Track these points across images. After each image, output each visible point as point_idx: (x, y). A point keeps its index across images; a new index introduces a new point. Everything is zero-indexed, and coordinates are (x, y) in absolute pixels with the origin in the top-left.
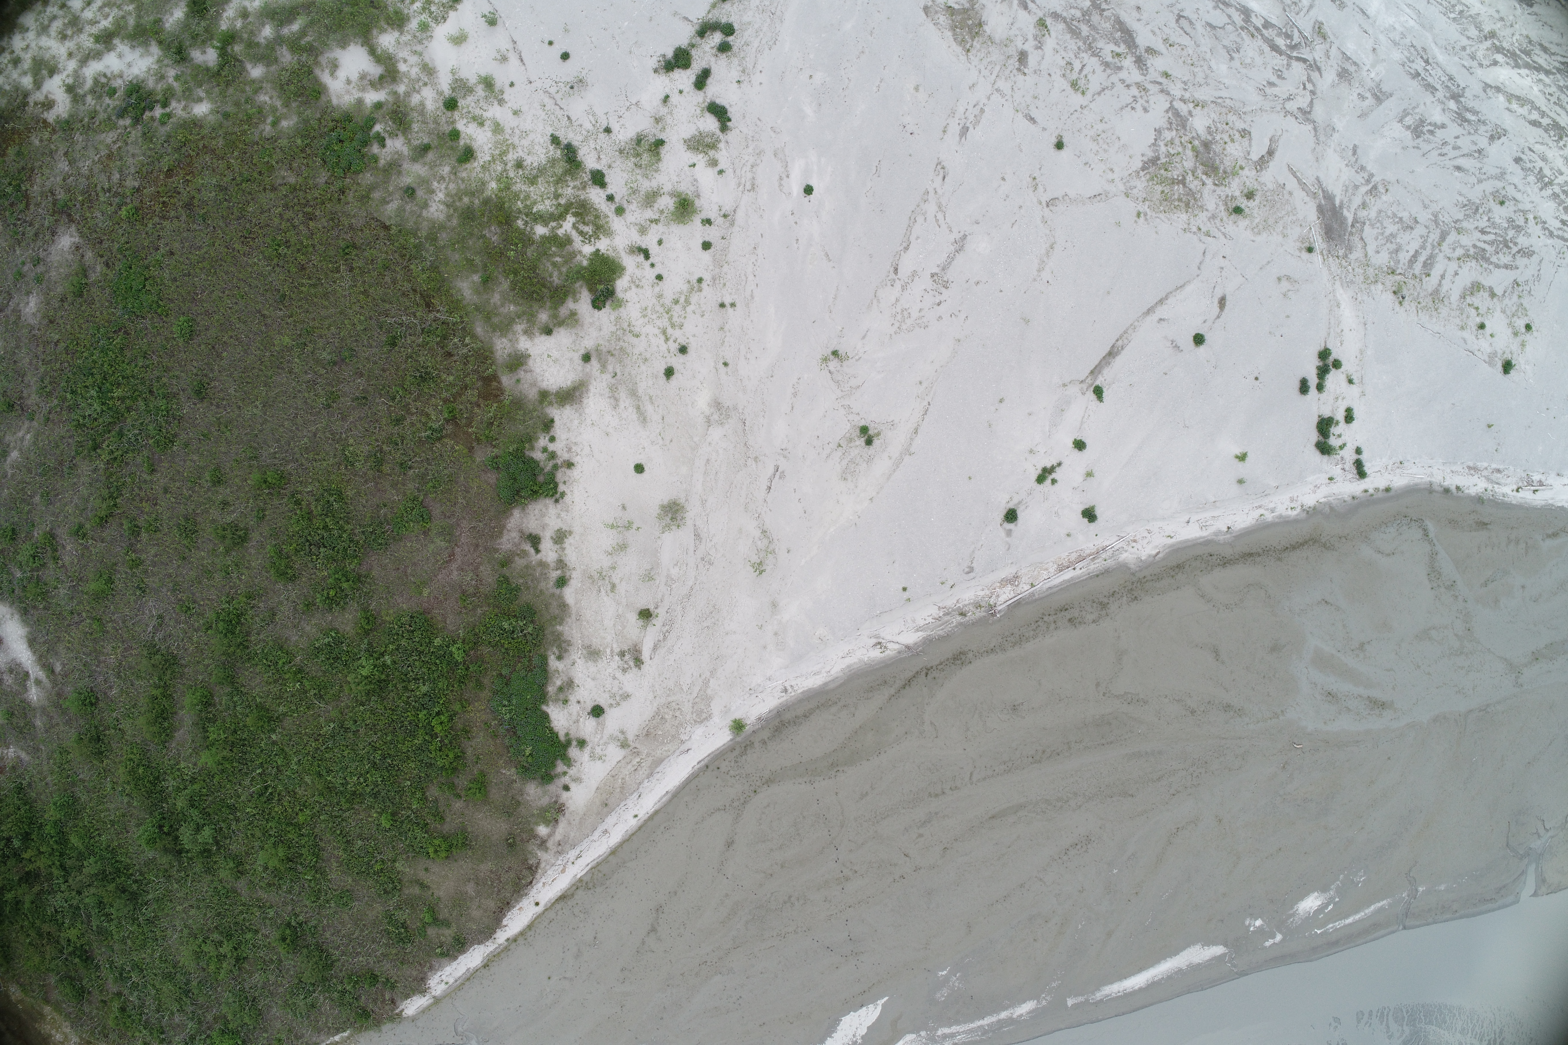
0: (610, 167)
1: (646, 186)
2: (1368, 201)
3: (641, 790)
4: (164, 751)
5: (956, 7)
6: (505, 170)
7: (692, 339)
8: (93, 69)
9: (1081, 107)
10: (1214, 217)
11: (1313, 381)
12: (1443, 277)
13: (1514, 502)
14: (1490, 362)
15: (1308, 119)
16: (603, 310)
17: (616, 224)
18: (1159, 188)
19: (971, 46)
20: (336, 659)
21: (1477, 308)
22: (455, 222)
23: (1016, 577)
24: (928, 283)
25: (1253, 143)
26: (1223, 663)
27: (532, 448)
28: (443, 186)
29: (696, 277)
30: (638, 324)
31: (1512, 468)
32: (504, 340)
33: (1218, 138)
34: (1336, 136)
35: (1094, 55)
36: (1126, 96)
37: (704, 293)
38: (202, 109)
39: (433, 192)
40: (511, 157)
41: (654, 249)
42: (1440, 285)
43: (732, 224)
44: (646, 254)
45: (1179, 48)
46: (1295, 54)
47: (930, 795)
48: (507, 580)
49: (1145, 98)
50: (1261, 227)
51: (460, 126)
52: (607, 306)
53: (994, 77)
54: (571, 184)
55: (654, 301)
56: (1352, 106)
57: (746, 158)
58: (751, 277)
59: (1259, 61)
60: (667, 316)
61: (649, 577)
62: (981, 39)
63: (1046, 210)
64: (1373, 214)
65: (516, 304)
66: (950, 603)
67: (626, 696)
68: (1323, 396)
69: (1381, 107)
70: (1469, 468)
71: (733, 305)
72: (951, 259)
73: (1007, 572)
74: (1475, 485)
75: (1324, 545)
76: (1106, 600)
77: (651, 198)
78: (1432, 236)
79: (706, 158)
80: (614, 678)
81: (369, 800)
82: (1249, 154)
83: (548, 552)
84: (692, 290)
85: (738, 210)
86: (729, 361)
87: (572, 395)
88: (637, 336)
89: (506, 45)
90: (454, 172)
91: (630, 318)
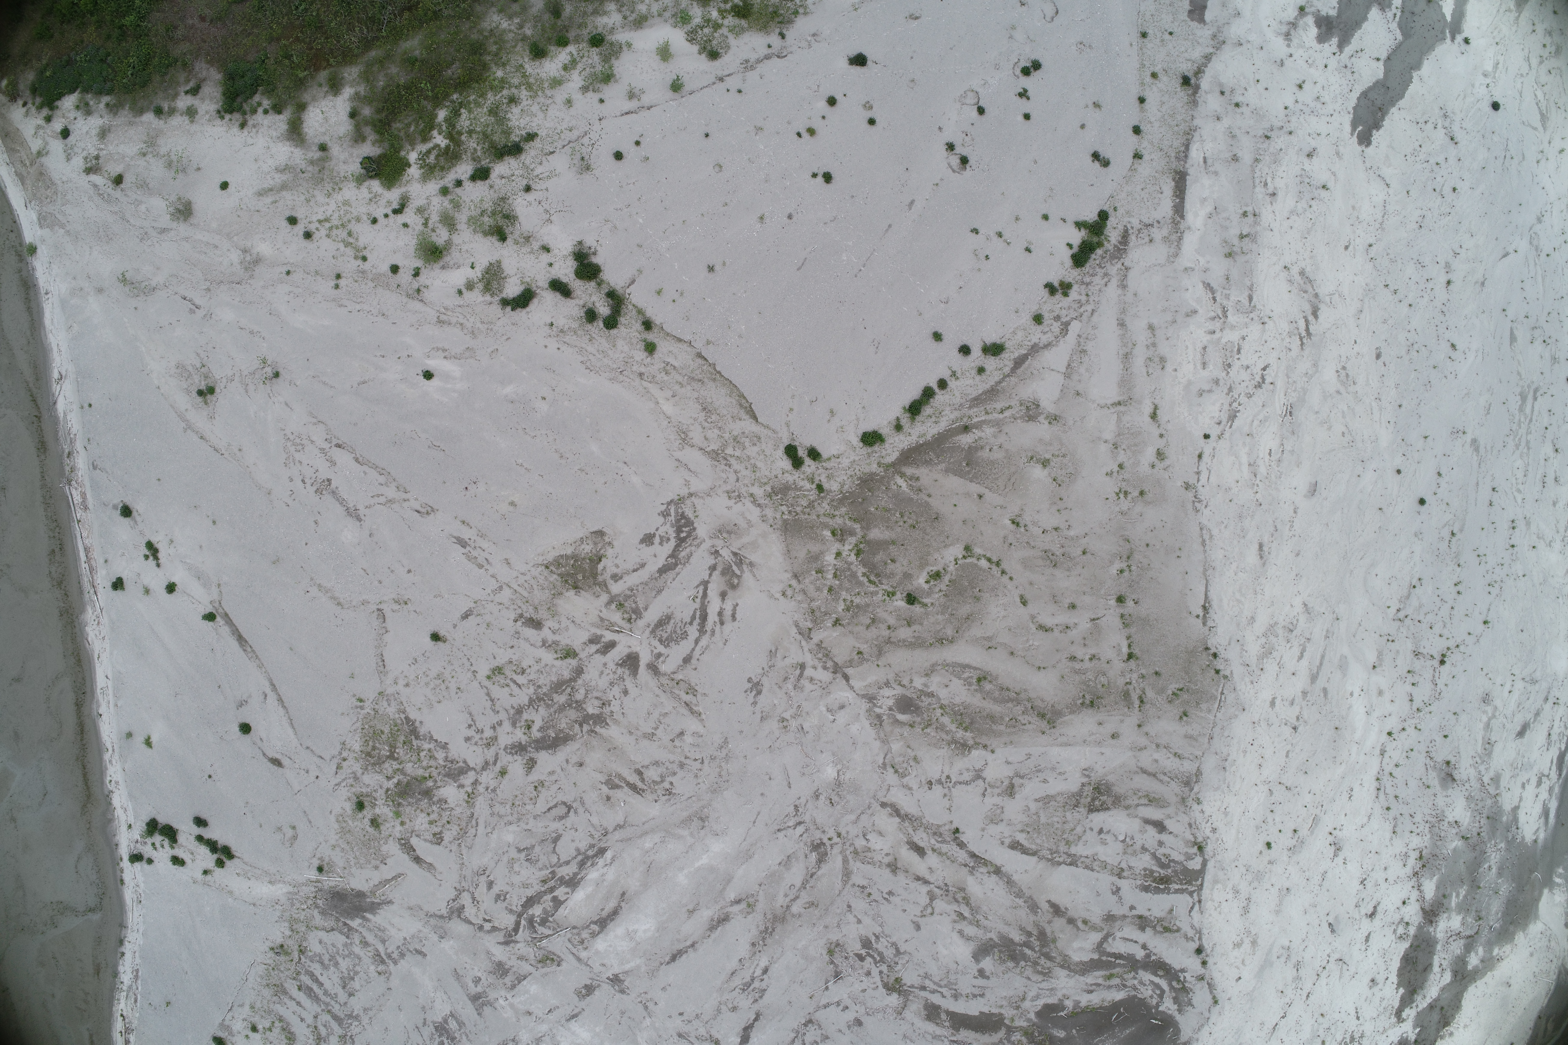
0: (491, 187)
1: (462, 218)
2: (369, 949)
5: (600, 567)
6: (510, 88)
7: (315, 244)
9: (474, 671)
10: (356, 778)
11: (207, 834)
12: (299, 1004)
13: (114, 1009)
14: (222, 1025)
15: (453, 912)
17: (433, 187)
18: (387, 730)
19: (552, 571)
21: (270, 1030)
22: (474, 36)
23: (86, 508)
24: (323, 475)
25: (428, 844)
27: (263, 94)
28: (513, 28)
29: (368, 256)
30: (339, 197)
31: (137, 1016)
33: (434, 808)
34: (435, 938)
35: (531, 702)
36: (485, 722)
37: (353, 261)
40: (524, 93)
41: (401, 219)
42: (291, 998)
43: (408, 296)
44: (398, 211)
45: (532, 795)
46: (523, 922)
48: (174, 65)
49: (480, 743)
50: (344, 825)
51: (571, 48)
52: (363, 171)
53: (516, 587)
54: (479, 148)
55: (355, 214)
56: (468, 967)
57: (472, 320)
58: (358, 307)
59: (516, 880)
60: (339, 224)
62: (559, 584)
63: (375, 607)
64: (357, 950)
65: (384, 88)
66: (78, 446)
67: (68, 159)
68: (192, 838)
69: (466, 998)
70: (137, 972)
71: (337, 287)
72: (342, 502)
74: (126, 973)
77: (449, 222)
78: (337, 1007)
79: (476, 280)
80: (83, 150)
82: (417, 836)
83: (183, 102)
84: (358, 250)
85: (421, 304)
86: (290, 277)
87: (295, 132)
88: (329, 195)
89: (646, 100)
90: (524, 38)
91: (345, 190)
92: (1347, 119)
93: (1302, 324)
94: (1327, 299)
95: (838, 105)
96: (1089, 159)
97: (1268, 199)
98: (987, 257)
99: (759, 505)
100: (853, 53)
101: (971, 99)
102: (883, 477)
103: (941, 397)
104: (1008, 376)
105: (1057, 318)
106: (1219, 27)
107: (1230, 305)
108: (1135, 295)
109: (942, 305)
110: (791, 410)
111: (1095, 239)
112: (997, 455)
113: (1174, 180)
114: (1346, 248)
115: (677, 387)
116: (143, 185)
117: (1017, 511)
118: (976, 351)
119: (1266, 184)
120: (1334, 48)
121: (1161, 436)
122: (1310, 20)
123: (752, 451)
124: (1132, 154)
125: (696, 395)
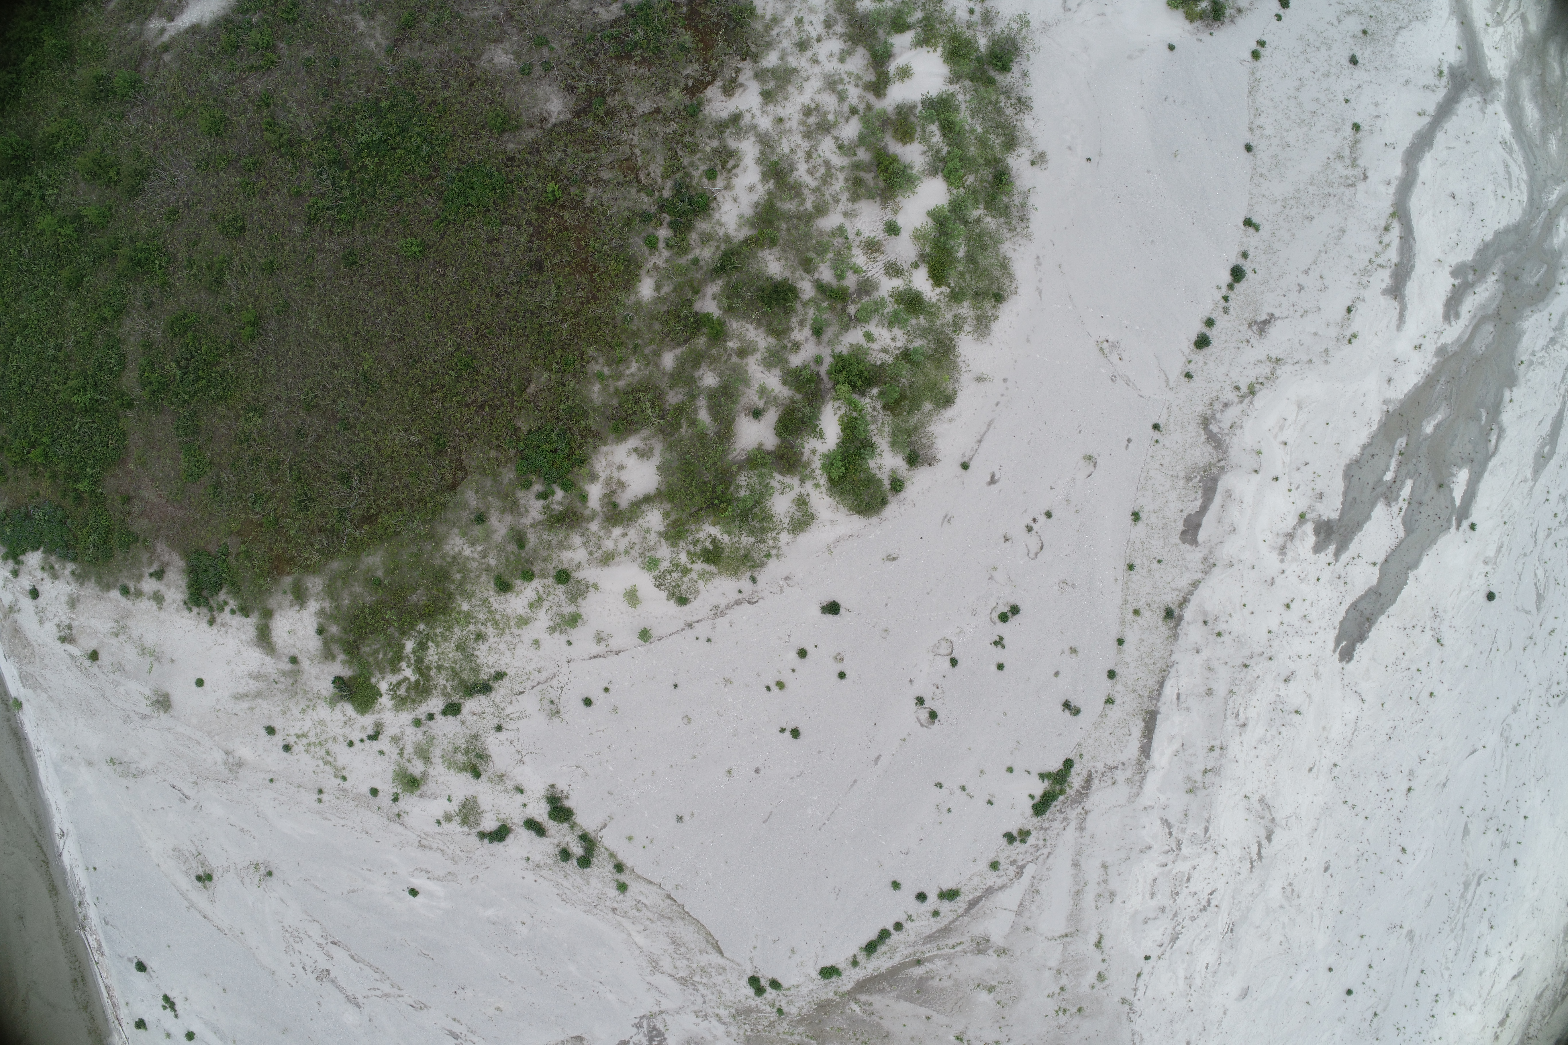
0: (463, 722)
1: (436, 753)
6: (476, 623)
7: (295, 758)
8: (749, 149)
16: (332, 686)
17: (406, 717)
22: (438, 562)
23: (102, 955)
24: (322, 966)
27: (228, 593)
28: (476, 555)
29: (347, 776)
30: (314, 715)
32: (320, 588)
37: (333, 779)
38: (646, 289)
39: (473, 544)
40: (490, 630)
41: (377, 745)
43: (389, 819)
44: (374, 737)
48: (134, 542)
51: (536, 583)
52: (335, 692)
54: (448, 685)
55: (332, 734)
57: (451, 848)
58: (342, 822)
60: (317, 742)
65: (349, 607)
66: (87, 899)
71: (320, 801)
72: (342, 990)
73: (105, 949)
77: (424, 755)
79: (453, 814)
80: (55, 616)
83: (149, 585)
84: (337, 769)
85: (402, 828)
86: (273, 785)
87: (264, 637)
88: (304, 712)
89: (614, 644)
90: (488, 569)
91: (319, 708)
92: (1332, 634)
93: (1254, 849)
94: (1284, 822)
95: (808, 657)
96: (1061, 708)
97: (1238, 730)
98: (949, 810)
99: (724, 1023)
100: (826, 599)
101: (944, 649)
102: (838, 1003)
103: (896, 937)
104: (962, 915)
105: (1014, 862)
106: (1211, 548)
107: (1184, 838)
108: (1092, 837)
109: (902, 856)
110: (755, 947)
111: (1058, 788)
112: (947, 983)
113: (1144, 720)
114: (1310, 770)
115: (648, 923)
116: (119, 668)
117: (961, 1028)
118: (932, 897)
119: (1238, 715)
120: (1330, 558)
121: (1104, 961)
122: (1309, 528)
123: (718, 979)
124: (1104, 700)
125: (666, 930)
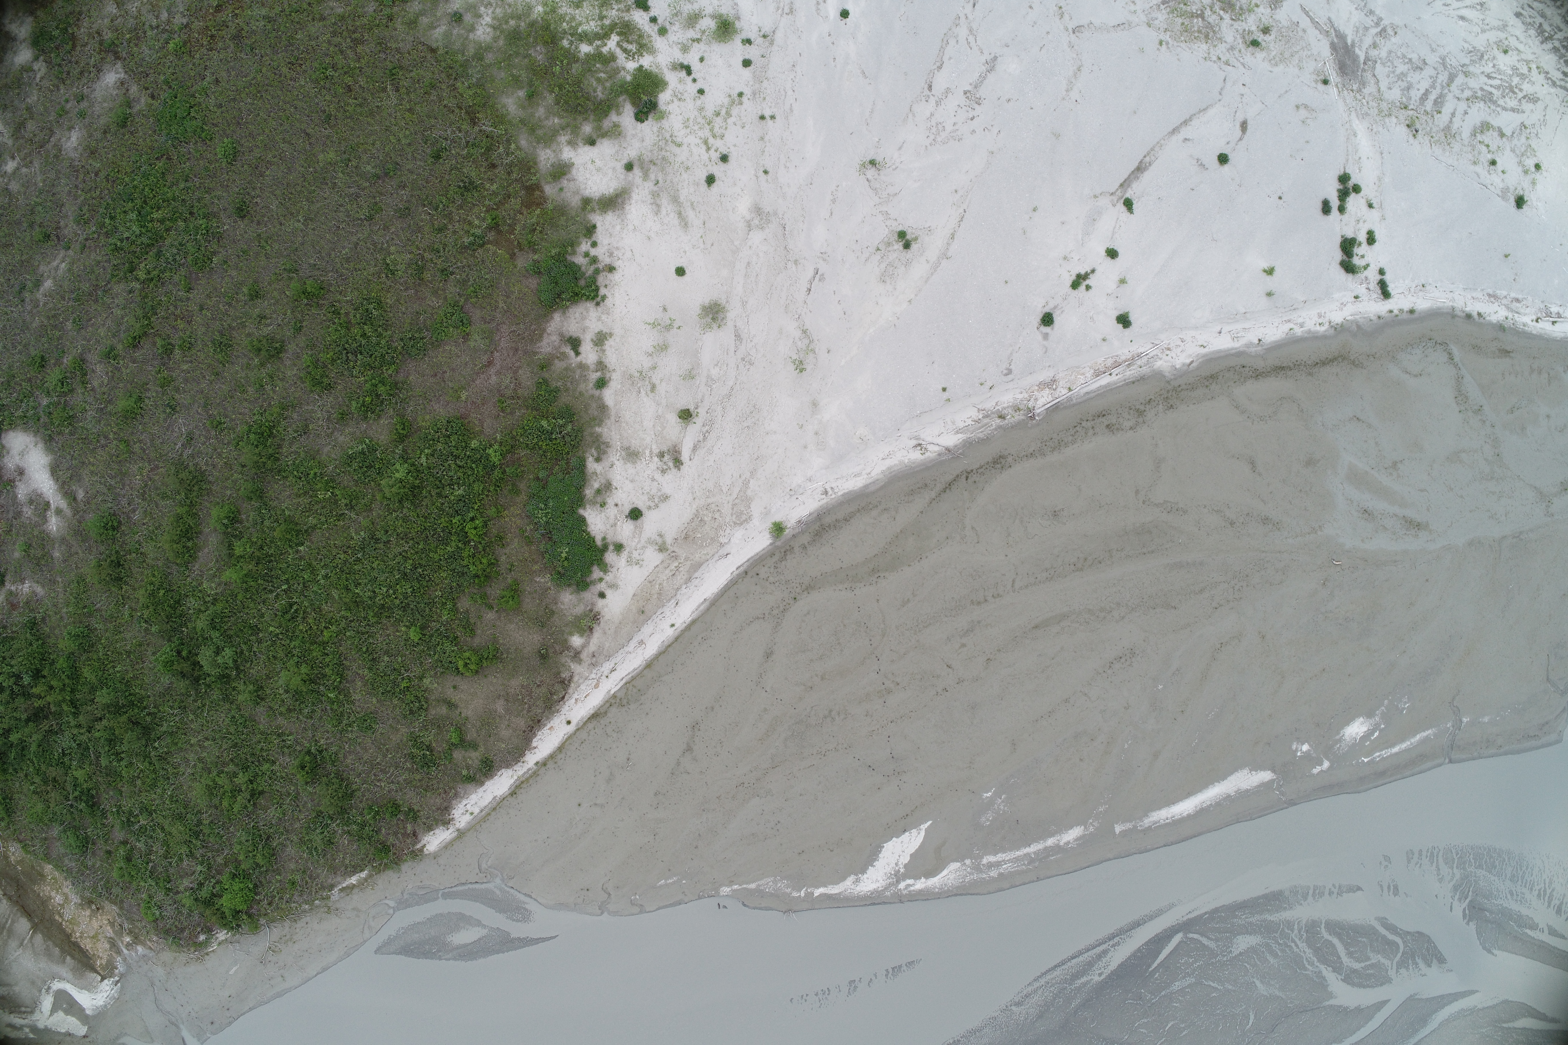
2: (1378, 42)
3: (678, 596)
4: (187, 573)
7: (732, 149)
10: (1232, 48)
11: (1335, 203)
12: (1453, 114)
13: (1534, 332)
14: (1503, 196)
16: (646, 123)
17: (659, 43)
18: (1179, 20)
20: (370, 467)
21: (1488, 146)
22: (501, 42)
23: (1054, 381)
24: (962, 100)
26: (1260, 474)
27: (574, 253)
28: (490, 12)
29: (737, 91)
30: (681, 134)
31: (1530, 298)
32: (548, 151)
37: (744, 106)
39: (480, 16)
41: (695, 66)
42: (1451, 122)
43: (772, 43)
44: (688, 70)
47: (972, 602)
48: (546, 382)
50: (1277, 59)
52: (650, 119)
54: (616, 7)
55: (696, 113)
58: (790, 92)
60: (708, 127)
61: (690, 376)
63: (1073, 36)
64: (1384, 54)
65: (561, 117)
66: (989, 405)
67: (665, 498)
68: (1345, 217)
70: (1489, 295)
71: (773, 117)
72: (983, 78)
73: (1045, 375)
74: (1496, 313)
75: (1353, 363)
76: (1142, 408)
77: (693, 19)
78: (1441, 77)
81: (398, 613)
83: (589, 354)
84: (733, 103)
85: (777, 31)
86: (770, 170)
87: (614, 202)
88: (679, 145)
91: (671, 130)
116: (689, 379)
